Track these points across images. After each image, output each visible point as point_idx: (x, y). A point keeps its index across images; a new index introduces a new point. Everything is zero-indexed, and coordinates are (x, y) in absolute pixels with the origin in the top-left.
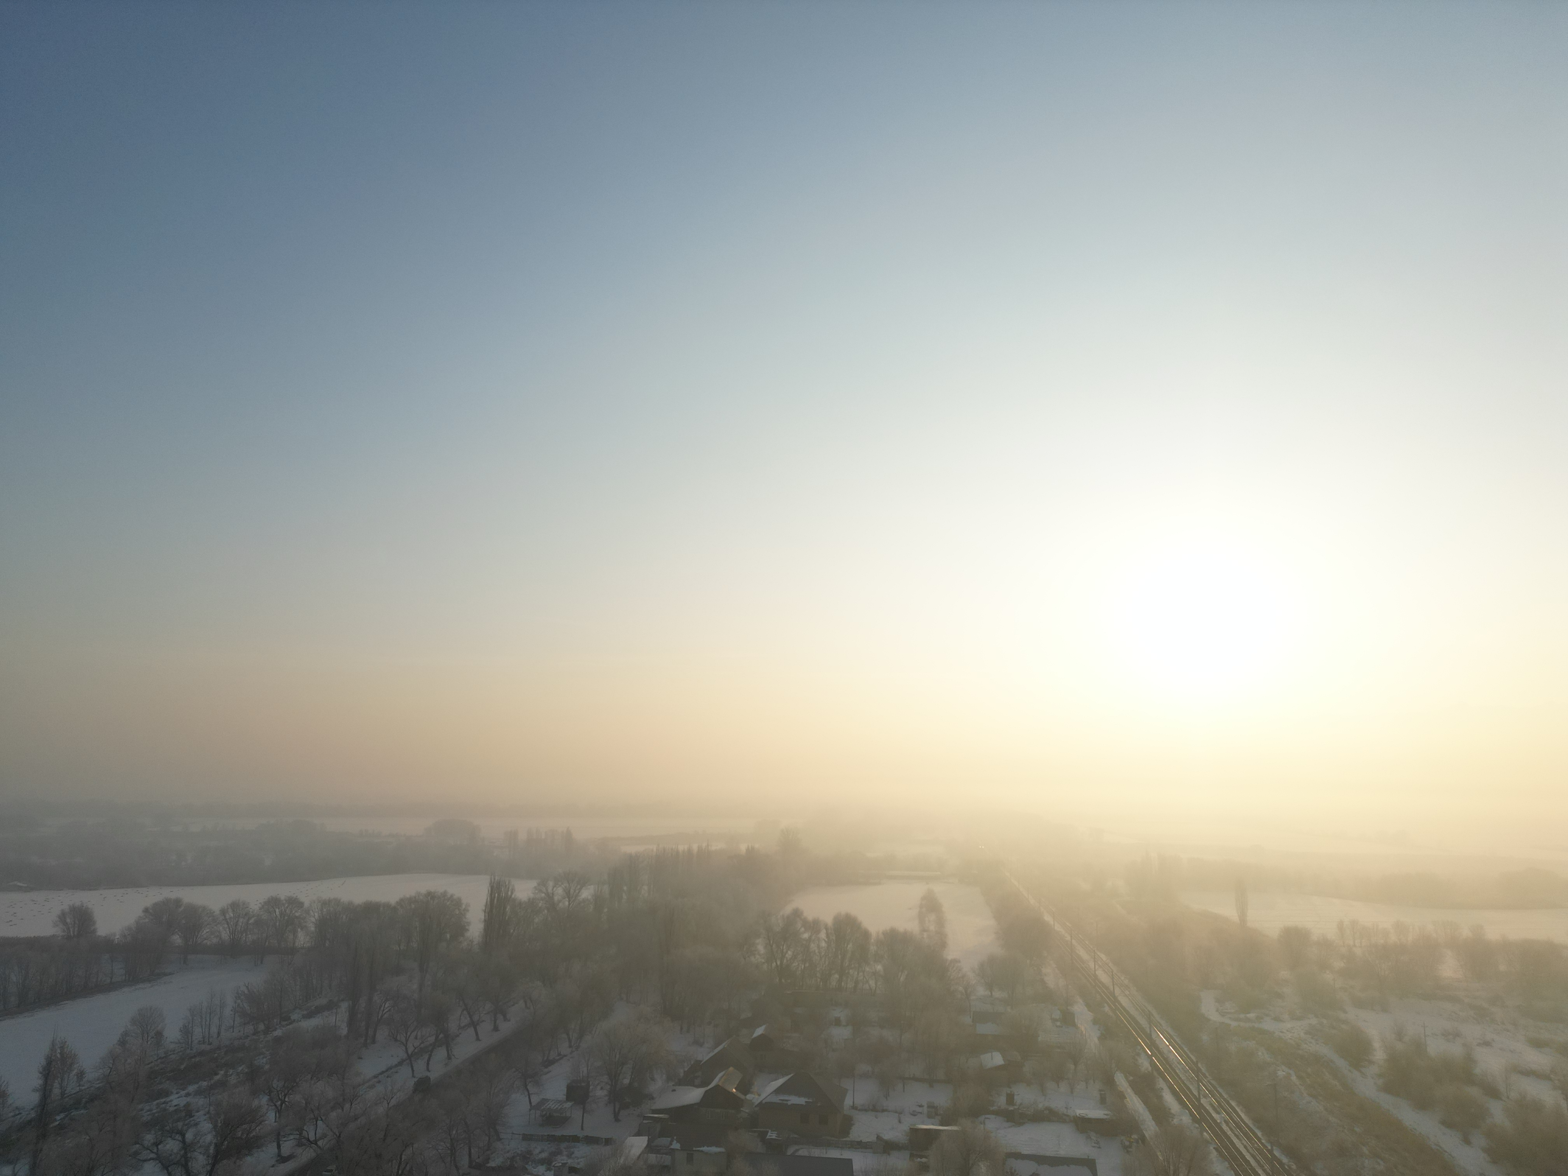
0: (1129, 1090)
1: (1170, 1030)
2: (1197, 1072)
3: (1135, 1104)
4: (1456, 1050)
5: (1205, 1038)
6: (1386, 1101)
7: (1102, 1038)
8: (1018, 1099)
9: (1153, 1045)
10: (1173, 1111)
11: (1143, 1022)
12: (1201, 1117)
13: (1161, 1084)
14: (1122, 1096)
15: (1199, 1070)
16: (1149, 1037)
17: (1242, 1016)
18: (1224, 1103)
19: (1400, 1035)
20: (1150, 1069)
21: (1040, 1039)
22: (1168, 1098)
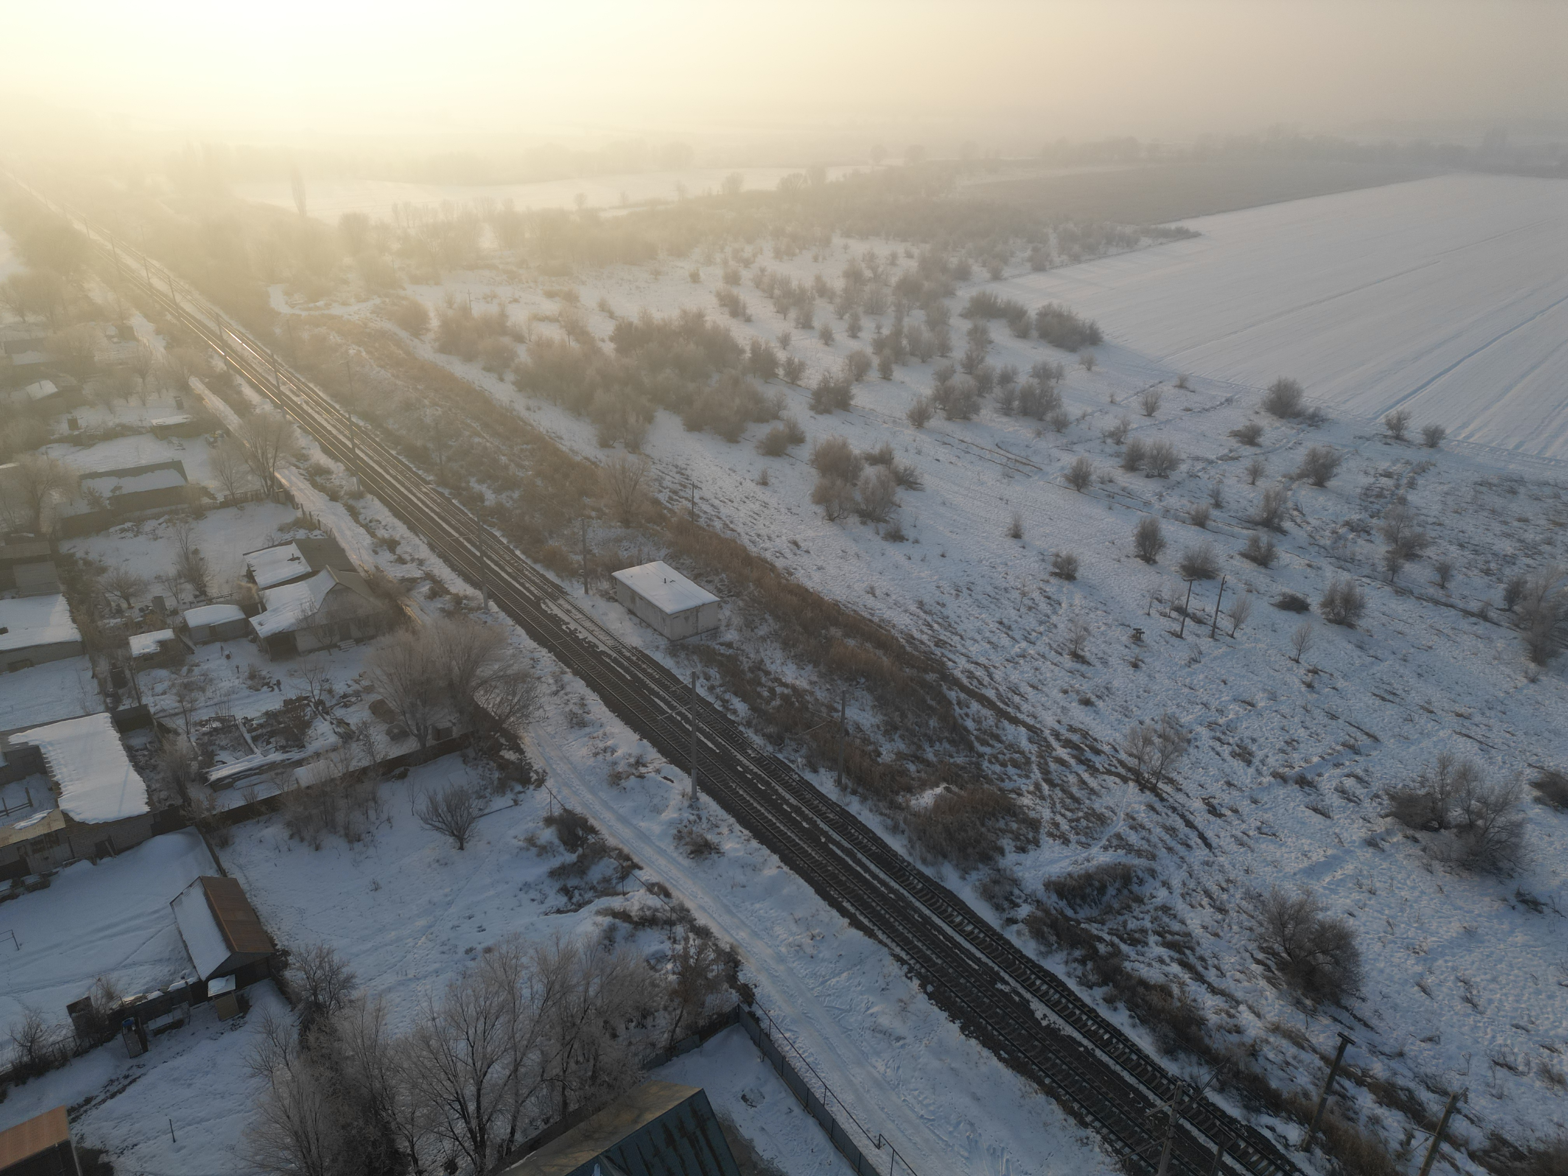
0: (207, 392)
1: (243, 330)
2: (274, 363)
3: (214, 403)
4: (493, 309)
5: (278, 331)
6: (441, 360)
7: (169, 347)
8: (82, 423)
9: (225, 345)
10: (254, 403)
11: (212, 325)
12: (283, 403)
13: (239, 380)
14: (200, 398)
15: (275, 361)
16: (220, 338)
17: (311, 305)
18: (302, 387)
19: (450, 303)
20: (225, 368)
21: (96, 359)
22: (249, 392)
